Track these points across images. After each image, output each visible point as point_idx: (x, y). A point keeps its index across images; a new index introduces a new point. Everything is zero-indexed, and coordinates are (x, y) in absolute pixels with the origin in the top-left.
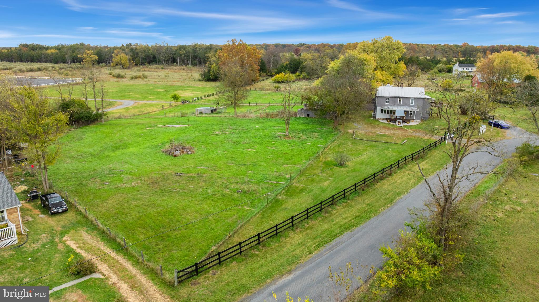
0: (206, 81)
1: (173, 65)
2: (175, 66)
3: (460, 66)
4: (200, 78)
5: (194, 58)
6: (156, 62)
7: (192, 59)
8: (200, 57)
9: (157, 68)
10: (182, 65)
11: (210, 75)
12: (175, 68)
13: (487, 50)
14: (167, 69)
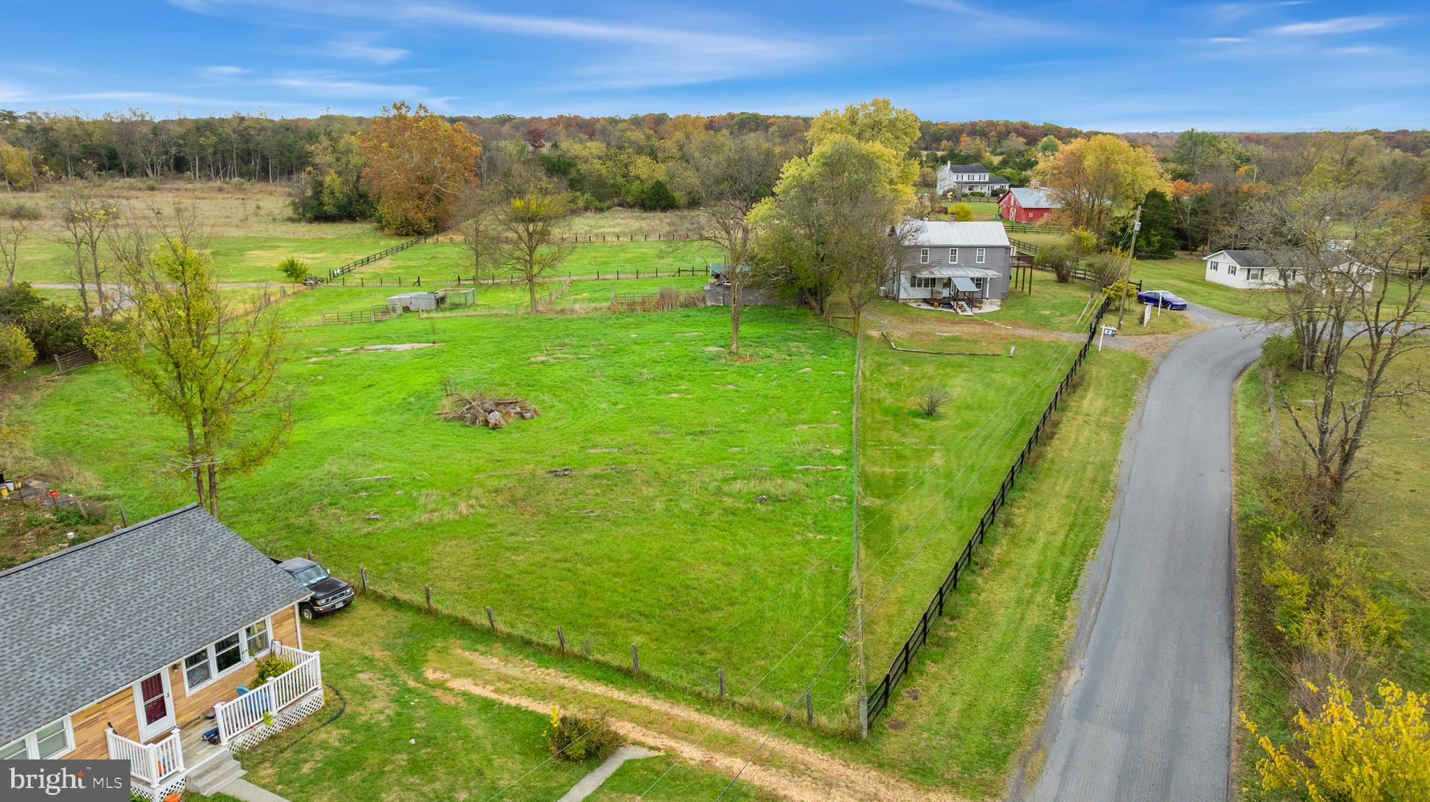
0: (311, 221)
1: (180, 179)
2: (189, 180)
3: (954, 170)
4: (289, 212)
5: (246, 157)
6: (122, 171)
7: (240, 161)
8: (266, 153)
9: (131, 188)
10: (210, 179)
11: (322, 204)
12: (190, 186)
13: (961, 132)
14: (170, 190)
